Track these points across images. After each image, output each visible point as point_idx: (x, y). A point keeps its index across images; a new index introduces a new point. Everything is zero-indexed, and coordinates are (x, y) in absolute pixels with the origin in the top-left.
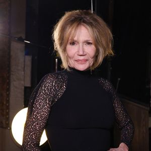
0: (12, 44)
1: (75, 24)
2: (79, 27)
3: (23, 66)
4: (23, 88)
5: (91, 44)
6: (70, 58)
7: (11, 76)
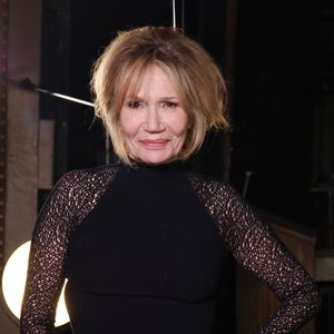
0: (10, 94)
1: (139, 63)
2: (148, 69)
3: (35, 144)
4: (36, 191)
5: (176, 105)
6: (128, 136)
7: (9, 165)
